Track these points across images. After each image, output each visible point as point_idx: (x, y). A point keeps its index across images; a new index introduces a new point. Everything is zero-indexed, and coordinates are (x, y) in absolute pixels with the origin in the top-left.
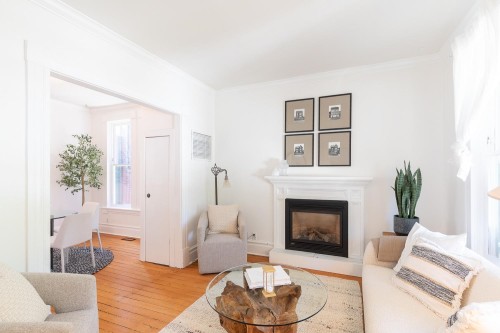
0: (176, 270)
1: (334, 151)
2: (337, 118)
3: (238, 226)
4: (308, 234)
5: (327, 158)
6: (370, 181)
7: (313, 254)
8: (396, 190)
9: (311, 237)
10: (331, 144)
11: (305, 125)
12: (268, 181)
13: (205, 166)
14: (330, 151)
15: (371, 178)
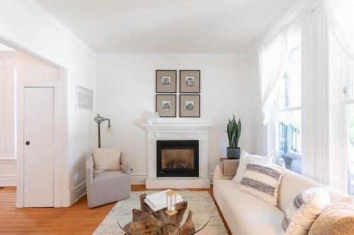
0: (62, 210)
1: (189, 107)
2: (191, 85)
3: (121, 164)
4: (173, 165)
5: (184, 112)
6: (211, 127)
7: (177, 178)
8: (228, 132)
9: (175, 166)
10: (188, 103)
11: (170, 88)
12: (143, 128)
13: (88, 116)
14: (187, 107)
15: (212, 125)
